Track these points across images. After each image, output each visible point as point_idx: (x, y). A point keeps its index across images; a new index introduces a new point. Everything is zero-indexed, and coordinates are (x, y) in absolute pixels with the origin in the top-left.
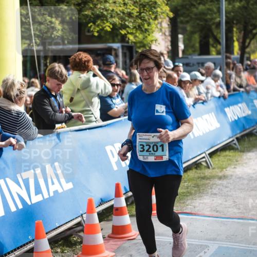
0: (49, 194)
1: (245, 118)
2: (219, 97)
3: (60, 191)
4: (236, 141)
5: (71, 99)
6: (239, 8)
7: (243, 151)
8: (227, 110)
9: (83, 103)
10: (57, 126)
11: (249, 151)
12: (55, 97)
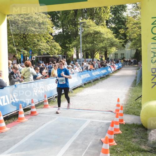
0: (10, 102)
1: (88, 78)
2: (79, 72)
3: (14, 101)
4: (83, 85)
5: (24, 74)
6: (91, 46)
7: (85, 88)
8: (81, 76)
9: (27, 76)
10: (15, 83)
11: (87, 88)
12: (15, 74)
